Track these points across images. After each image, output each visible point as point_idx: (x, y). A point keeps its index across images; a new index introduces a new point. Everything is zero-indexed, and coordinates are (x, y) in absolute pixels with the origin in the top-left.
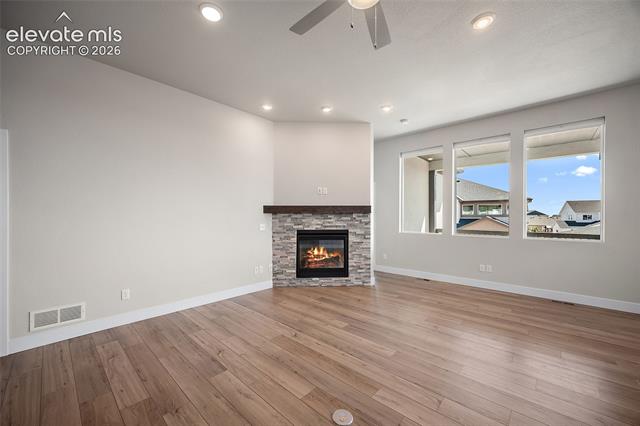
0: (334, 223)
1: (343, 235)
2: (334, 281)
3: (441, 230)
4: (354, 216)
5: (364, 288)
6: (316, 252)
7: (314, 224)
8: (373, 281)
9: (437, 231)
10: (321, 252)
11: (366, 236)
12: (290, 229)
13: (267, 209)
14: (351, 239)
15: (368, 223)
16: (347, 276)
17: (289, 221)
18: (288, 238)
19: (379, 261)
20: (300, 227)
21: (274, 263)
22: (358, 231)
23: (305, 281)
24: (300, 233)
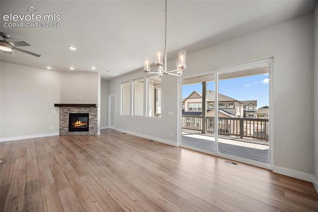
0: (83, 111)
1: (87, 115)
2: (83, 133)
3: (159, 115)
4: (91, 108)
5: (95, 135)
6: (77, 123)
7: (75, 111)
8: (99, 133)
9: (158, 115)
10: (79, 123)
11: (96, 116)
12: (66, 113)
13: (56, 105)
14: (90, 117)
15: (97, 111)
16: (88, 131)
17: (66, 110)
18: (65, 116)
19: (101, 125)
20: (70, 112)
21: (60, 126)
22: (93, 114)
23: (72, 133)
24: (70, 114)
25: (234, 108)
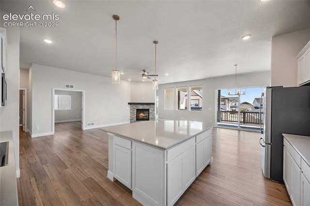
0: (146, 107)
1: (148, 110)
4: (151, 105)
6: (141, 114)
7: (141, 107)
11: (154, 110)
12: (135, 109)
13: (129, 104)
14: (150, 111)
15: (154, 107)
16: (149, 120)
17: (134, 107)
18: (134, 111)
20: (137, 108)
21: (130, 117)
22: (152, 109)
23: (138, 122)
24: (137, 110)
25: (225, 104)
